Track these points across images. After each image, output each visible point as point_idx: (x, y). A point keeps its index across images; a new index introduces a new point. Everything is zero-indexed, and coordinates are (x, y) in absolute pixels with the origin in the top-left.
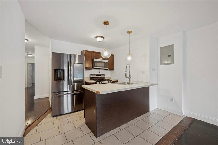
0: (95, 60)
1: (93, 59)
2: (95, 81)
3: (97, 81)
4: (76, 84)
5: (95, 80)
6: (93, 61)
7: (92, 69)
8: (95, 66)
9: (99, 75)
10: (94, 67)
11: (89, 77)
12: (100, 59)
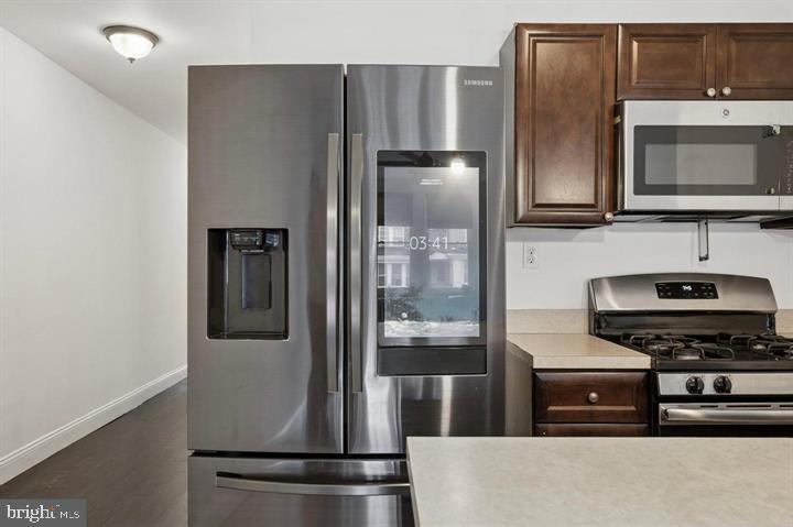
0: (637, 113)
1: (618, 110)
2: (643, 361)
3: (667, 361)
4: (447, 382)
5: (639, 345)
6: (617, 131)
7: (603, 222)
8: (641, 188)
9: (704, 287)
10: (631, 201)
11: (579, 302)
12: (706, 97)
